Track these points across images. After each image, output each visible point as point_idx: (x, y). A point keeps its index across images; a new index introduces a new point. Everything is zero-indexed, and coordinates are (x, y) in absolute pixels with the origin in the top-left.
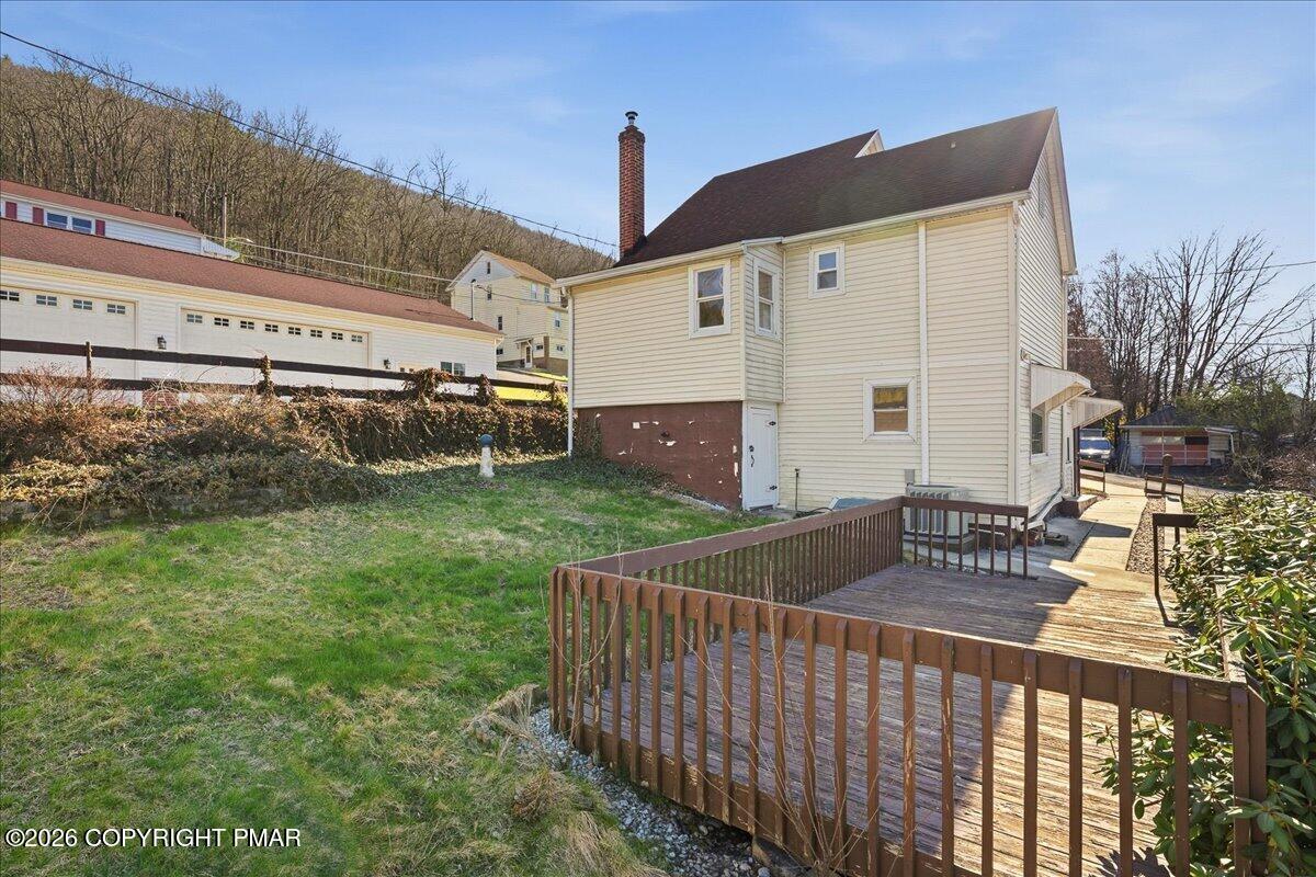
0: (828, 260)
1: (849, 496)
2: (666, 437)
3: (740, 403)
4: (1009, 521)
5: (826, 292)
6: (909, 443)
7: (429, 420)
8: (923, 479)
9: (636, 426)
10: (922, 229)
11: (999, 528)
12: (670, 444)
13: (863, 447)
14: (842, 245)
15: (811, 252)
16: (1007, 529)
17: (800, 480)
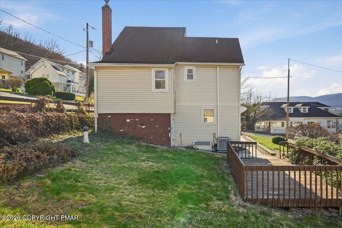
0: (190, 71)
1: (198, 141)
2: (142, 125)
3: (170, 114)
4: (239, 145)
5: (190, 81)
6: (214, 126)
7: (50, 120)
8: (219, 135)
9: (128, 120)
10: (218, 68)
11: (237, 147)
12: (143, 127)
13: (201, 127)
14: (195, 68)
15: (185, 68)
16: (238, 147)
17: (182, 137)
